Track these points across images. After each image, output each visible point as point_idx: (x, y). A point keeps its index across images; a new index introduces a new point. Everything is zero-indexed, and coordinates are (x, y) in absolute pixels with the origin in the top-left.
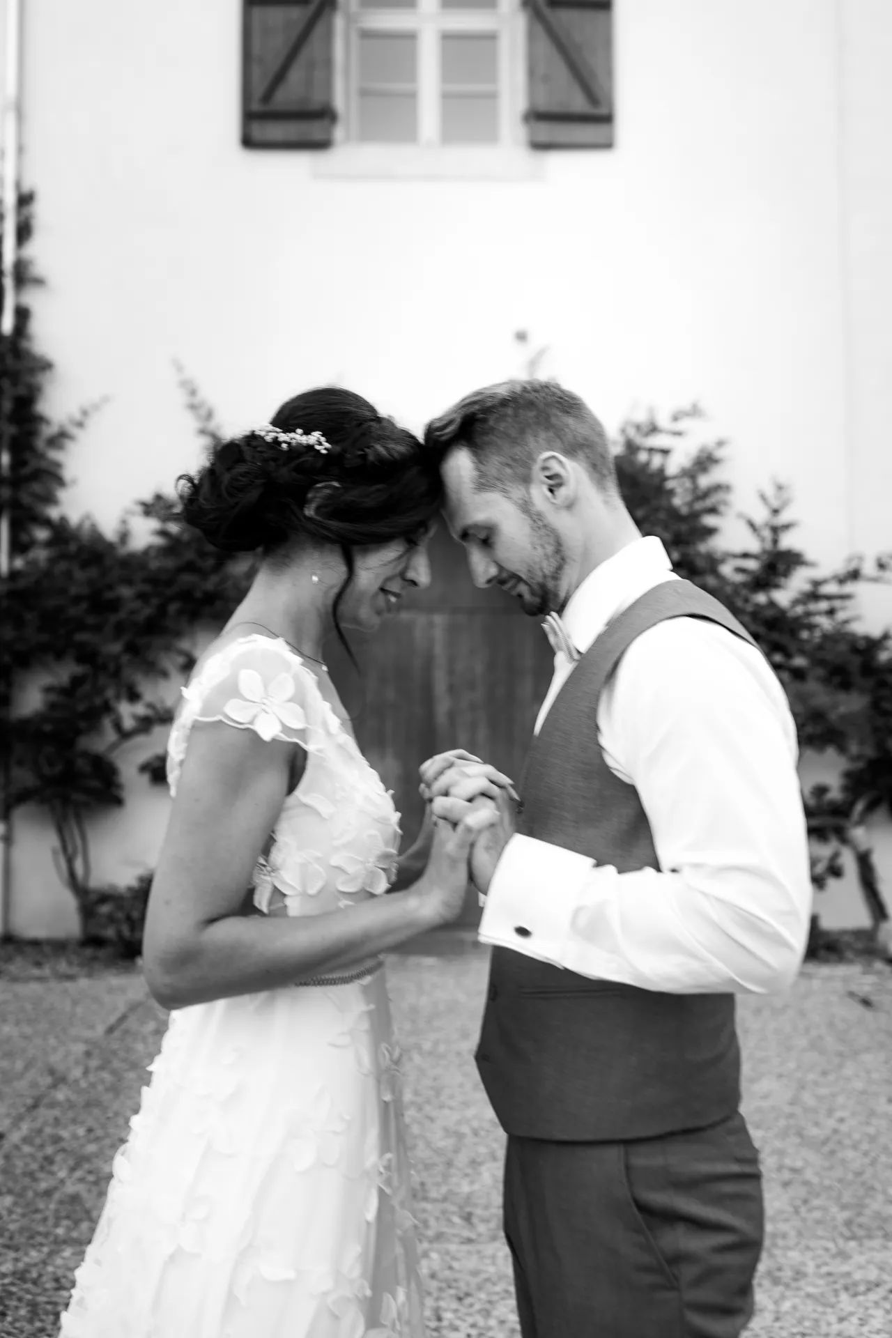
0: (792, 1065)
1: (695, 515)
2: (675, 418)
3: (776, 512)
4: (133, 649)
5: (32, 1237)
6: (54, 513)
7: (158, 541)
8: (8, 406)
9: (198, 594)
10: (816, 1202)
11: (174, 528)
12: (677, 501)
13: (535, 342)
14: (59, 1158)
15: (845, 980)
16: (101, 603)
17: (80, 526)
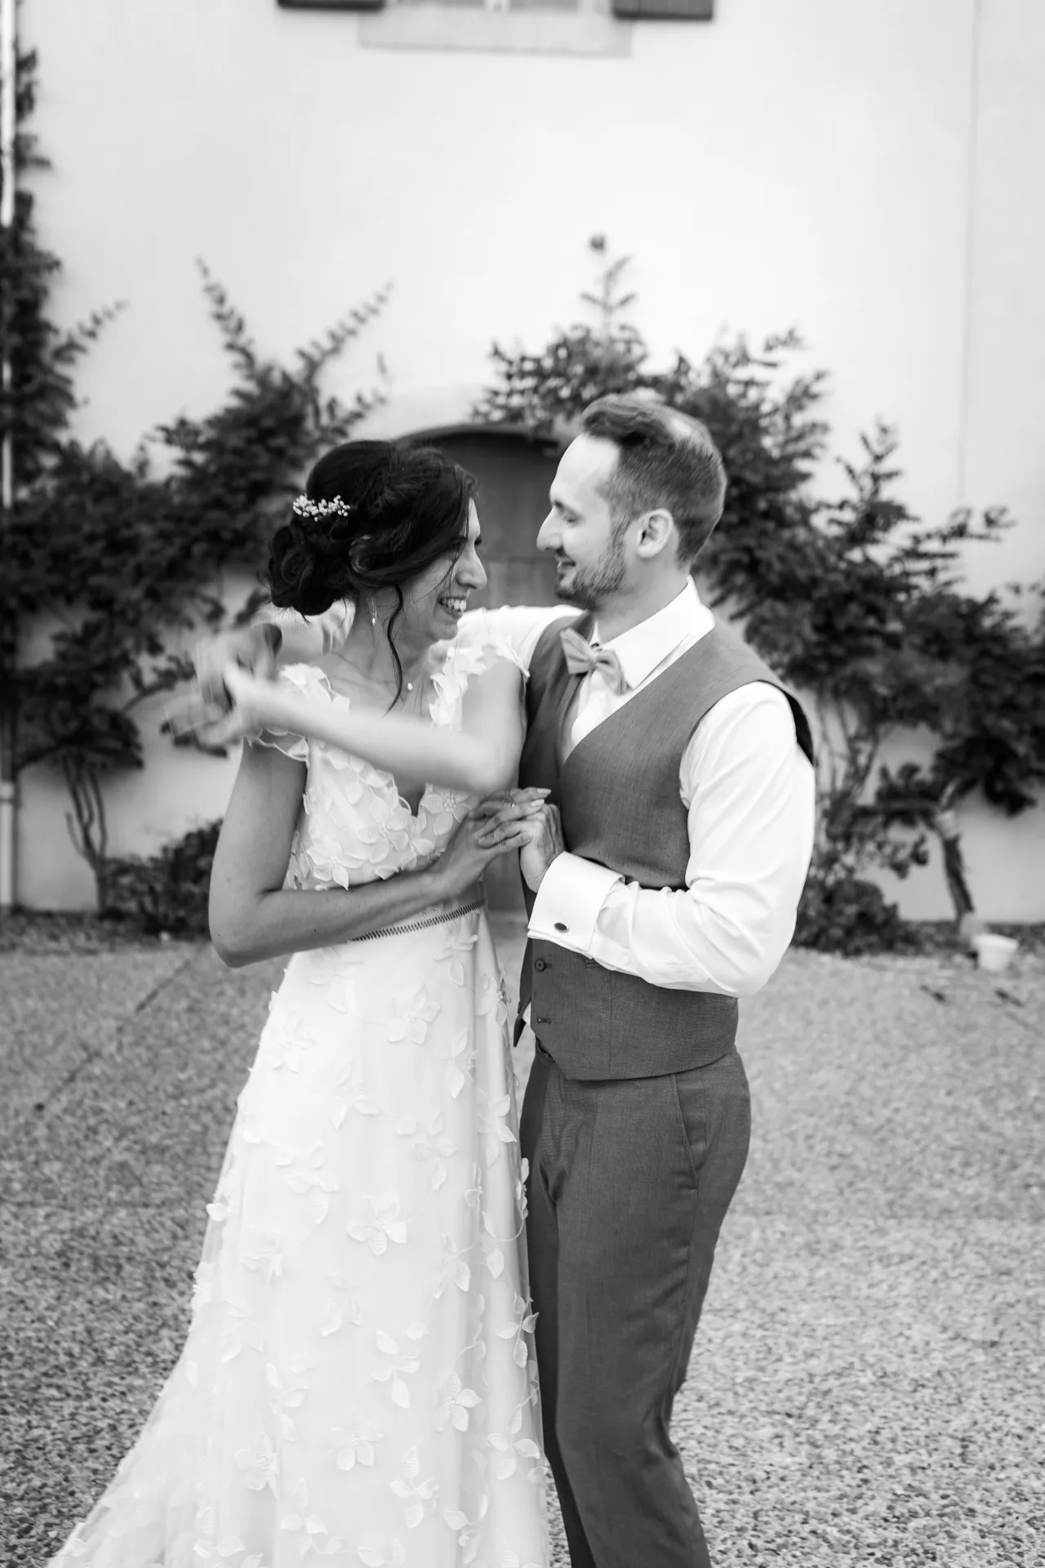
0: (853, 1057)
1: (788, 459)
2: (769, 348)
3: (878, 458)
4: (152, 594)
5: (85, 1199)
6: (63, 437)
7: (181, 471)
8: (9, 310)
9: (227, 535)
10: (862, 1185)
11: (199, 457)
12: (767, 442)
13: (614, 251)
14: (103, 1128)
15: (921, 973)
16: (119, 545)
17: (92, 452)
